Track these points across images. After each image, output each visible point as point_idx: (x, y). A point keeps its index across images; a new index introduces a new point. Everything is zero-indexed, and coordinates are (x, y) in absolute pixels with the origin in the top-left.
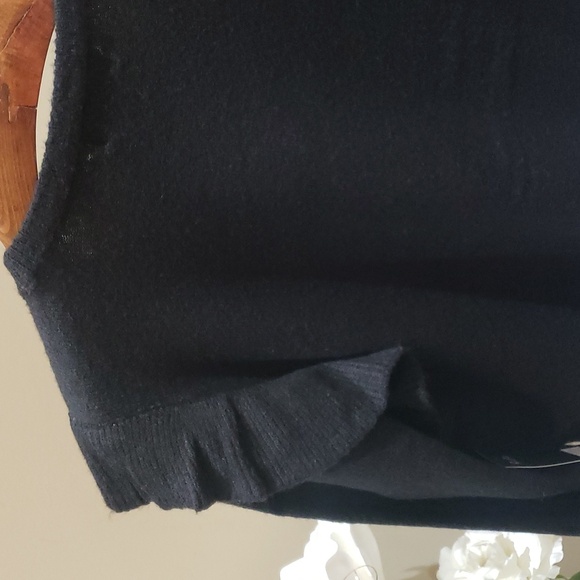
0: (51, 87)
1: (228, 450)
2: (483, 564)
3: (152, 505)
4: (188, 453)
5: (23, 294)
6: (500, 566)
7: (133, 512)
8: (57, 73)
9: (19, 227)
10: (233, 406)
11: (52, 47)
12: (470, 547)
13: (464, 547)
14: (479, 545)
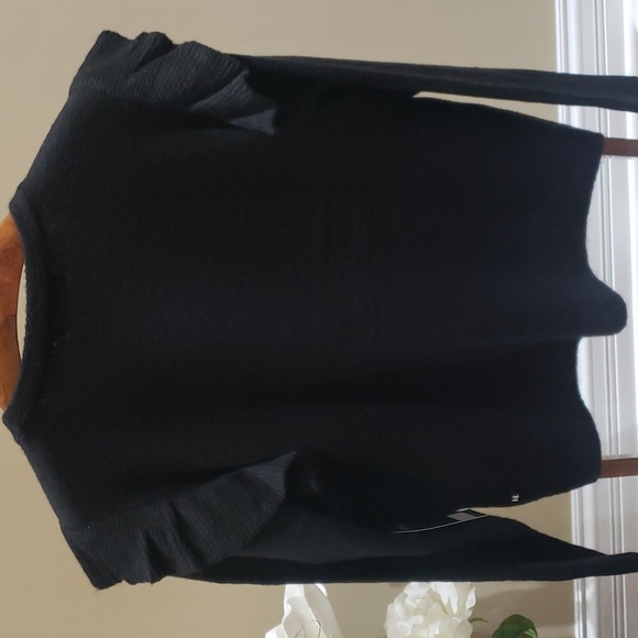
0: (25, 302)
1: (170, 538)
2: (415, 614)
3: (124, 582)
4: (141, 543)
5: (18, 442)
6: (425, 614)
7: (112, 589)
8: (28, 292)
9: (10, 398)
10: (173, 506)
11: (24, 275)
12: (408, 602)
13: (403, 602)
14: (414, 600)
